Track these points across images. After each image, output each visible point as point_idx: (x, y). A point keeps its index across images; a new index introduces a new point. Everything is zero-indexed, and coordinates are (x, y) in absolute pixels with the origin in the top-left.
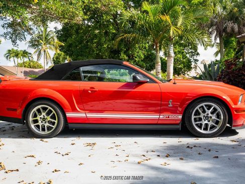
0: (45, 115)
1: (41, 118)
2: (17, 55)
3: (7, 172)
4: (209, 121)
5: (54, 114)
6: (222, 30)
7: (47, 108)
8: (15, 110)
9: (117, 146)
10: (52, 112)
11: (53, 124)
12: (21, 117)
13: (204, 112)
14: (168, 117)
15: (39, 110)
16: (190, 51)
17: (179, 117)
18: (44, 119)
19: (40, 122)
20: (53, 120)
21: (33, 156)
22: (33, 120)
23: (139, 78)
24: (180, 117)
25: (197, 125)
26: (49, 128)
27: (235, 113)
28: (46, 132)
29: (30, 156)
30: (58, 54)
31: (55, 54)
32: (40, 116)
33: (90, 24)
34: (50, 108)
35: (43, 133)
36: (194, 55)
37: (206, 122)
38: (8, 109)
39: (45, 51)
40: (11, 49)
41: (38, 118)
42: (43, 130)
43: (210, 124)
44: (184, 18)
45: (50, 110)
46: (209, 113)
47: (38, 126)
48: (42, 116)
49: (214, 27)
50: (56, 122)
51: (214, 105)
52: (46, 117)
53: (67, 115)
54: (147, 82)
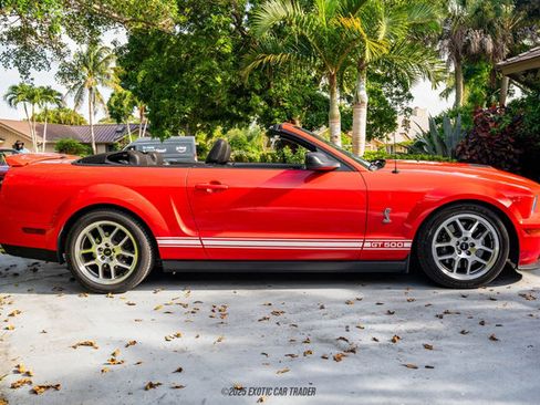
0: (110, 243)
1: (99, 249)
2: (31, 98)
3: (35, 392)
4: (469, 254)
5: (129, 240)
6: (460, 47)
7: (114, 228)
8: (42, 232)
9: (276, 313)
10: (125, 235)
11: (129, 261)
12: (55, 248)
13: (458, 233)
14: (383, 246)
15: (95, 233)
16: (394, 90)
17: (406, 245)
18: (107, 252)
19: (99, 257)
20: (127, 254)
21: (91, 344)
22: (83, 255)
23: (319, 161)
24: (408, 245)
25: (443, 262)
26: (120, 271)
27: (526, 235)
28: (114, 280)
29: (86, 344)
30: (120, 95)
31: (113, 95)
32: (99, 246)
33: (186, 32)
34: (119, 226)
35: (107, 282)
36: (401, 100)
37: (463, 255)
38: (25, 230)
39: (91, 89)
40: (18, 85)
41: (94, 249)
42: (107, 274)
43: (472, 259)
44: (390, 24)
45: (120, 231)
46: (470, 236)
47: (94, 268)
48: (103, 246)
49: (446, 42)
50: (135, 257)
51: (480, 219)
52: (112, 246)
53: (159, 242)
54: (335, 169)
